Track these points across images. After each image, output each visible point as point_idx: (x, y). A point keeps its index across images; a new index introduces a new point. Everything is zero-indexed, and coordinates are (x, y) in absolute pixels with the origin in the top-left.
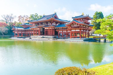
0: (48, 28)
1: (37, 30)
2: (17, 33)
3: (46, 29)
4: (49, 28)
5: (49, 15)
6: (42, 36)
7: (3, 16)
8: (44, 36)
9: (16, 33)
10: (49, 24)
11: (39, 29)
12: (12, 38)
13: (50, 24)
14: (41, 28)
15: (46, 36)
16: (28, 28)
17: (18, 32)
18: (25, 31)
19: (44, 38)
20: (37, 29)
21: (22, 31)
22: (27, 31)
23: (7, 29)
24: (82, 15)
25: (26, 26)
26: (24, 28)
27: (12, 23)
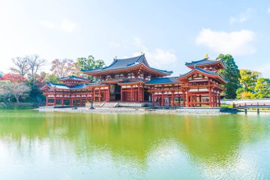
0: (129, 87)
1: (101, 90)
2: (53, 96)
3: (123, 87)
4: (132, 85)
5: (130, 59)
6: (116, 104)
7: (16, 61)
8: (121, 104)
9: (49, 96)
10: (129, 77)
11: (107, 88)
12: (41, 109)
13: (133, 77)
14: (111, 86)
15: (126, 104)
16: (78, 85)
17: (55, 95)
18: (71, 92)
19: (119, 107)
20: (102, 88)
21: (63, 92)
22: (76, 92)
23: (28, 89)
24: (205, 59)
25: (72, 83)
26: (68, 86)
27: (37, 76)
